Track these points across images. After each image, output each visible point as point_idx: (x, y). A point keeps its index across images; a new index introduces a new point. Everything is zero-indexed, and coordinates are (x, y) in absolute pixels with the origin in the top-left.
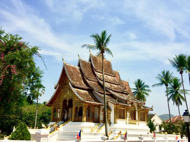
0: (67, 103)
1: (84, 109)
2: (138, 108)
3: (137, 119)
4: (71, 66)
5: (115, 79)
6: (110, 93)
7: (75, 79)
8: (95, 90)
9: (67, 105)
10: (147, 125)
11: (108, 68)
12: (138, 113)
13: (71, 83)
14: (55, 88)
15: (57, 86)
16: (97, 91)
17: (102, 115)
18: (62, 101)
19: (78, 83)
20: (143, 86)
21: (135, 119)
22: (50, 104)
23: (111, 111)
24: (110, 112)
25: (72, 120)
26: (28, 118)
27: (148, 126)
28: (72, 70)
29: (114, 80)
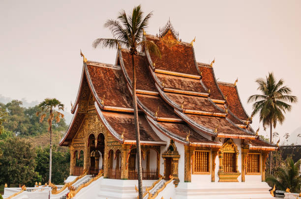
0: (96, 141)
1: (124, 155)
2: (243, 148)
3: (239, 169)
4: (99, 67)
5: (200, 84)
6: (182, 118)
7: (109, 94)
8: (149, 115)
9: (96, 145)
10: (264, 179)
11: (185, 62)
12: (243, 157)
13: (98, 103)
14: (73, 112)
15: (75, 107)
16: (151, 117)
17: (163, 164)
18: (87, 137)
19: (113, 102)
20: (278, 89)
21: (234, 170)
22: (66, 143)
23: (179, 158)
24: (177, 159)
25: (105, 176)
26: (44, 159)
27: (266, 181)
28: (102, 75)
29: (197, 88)
